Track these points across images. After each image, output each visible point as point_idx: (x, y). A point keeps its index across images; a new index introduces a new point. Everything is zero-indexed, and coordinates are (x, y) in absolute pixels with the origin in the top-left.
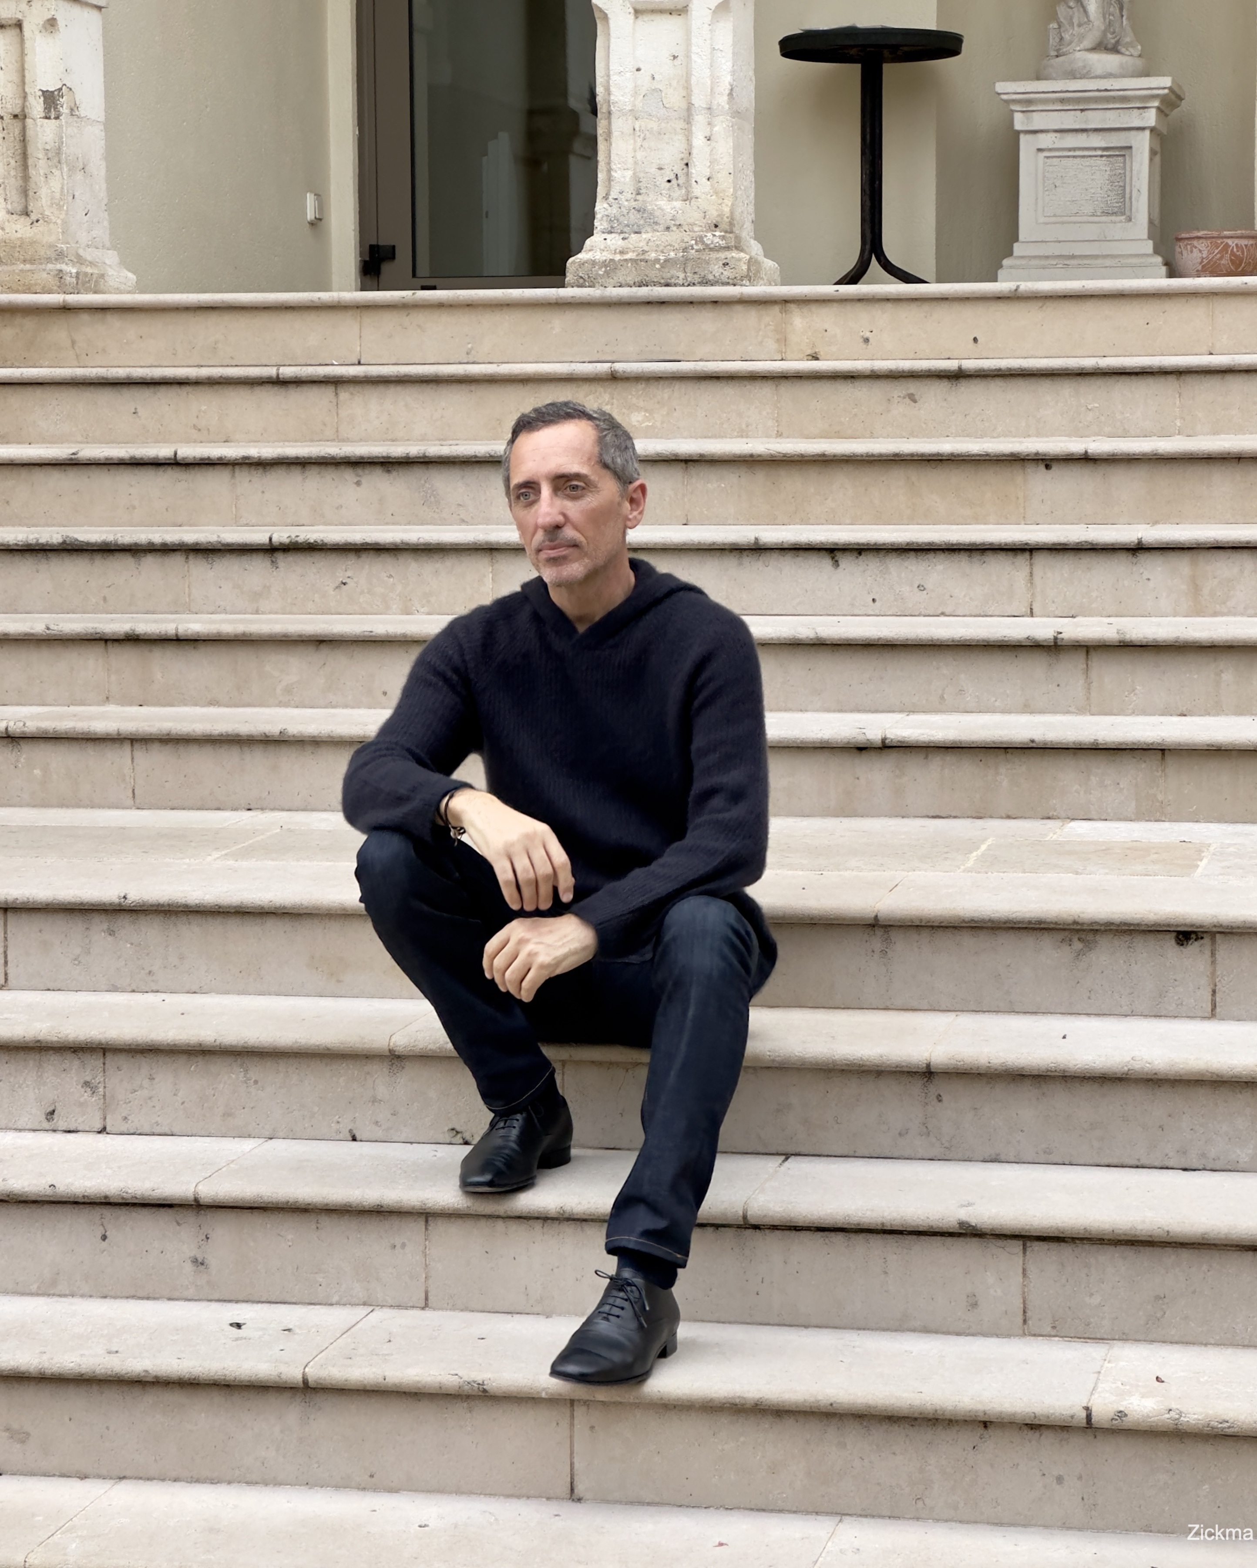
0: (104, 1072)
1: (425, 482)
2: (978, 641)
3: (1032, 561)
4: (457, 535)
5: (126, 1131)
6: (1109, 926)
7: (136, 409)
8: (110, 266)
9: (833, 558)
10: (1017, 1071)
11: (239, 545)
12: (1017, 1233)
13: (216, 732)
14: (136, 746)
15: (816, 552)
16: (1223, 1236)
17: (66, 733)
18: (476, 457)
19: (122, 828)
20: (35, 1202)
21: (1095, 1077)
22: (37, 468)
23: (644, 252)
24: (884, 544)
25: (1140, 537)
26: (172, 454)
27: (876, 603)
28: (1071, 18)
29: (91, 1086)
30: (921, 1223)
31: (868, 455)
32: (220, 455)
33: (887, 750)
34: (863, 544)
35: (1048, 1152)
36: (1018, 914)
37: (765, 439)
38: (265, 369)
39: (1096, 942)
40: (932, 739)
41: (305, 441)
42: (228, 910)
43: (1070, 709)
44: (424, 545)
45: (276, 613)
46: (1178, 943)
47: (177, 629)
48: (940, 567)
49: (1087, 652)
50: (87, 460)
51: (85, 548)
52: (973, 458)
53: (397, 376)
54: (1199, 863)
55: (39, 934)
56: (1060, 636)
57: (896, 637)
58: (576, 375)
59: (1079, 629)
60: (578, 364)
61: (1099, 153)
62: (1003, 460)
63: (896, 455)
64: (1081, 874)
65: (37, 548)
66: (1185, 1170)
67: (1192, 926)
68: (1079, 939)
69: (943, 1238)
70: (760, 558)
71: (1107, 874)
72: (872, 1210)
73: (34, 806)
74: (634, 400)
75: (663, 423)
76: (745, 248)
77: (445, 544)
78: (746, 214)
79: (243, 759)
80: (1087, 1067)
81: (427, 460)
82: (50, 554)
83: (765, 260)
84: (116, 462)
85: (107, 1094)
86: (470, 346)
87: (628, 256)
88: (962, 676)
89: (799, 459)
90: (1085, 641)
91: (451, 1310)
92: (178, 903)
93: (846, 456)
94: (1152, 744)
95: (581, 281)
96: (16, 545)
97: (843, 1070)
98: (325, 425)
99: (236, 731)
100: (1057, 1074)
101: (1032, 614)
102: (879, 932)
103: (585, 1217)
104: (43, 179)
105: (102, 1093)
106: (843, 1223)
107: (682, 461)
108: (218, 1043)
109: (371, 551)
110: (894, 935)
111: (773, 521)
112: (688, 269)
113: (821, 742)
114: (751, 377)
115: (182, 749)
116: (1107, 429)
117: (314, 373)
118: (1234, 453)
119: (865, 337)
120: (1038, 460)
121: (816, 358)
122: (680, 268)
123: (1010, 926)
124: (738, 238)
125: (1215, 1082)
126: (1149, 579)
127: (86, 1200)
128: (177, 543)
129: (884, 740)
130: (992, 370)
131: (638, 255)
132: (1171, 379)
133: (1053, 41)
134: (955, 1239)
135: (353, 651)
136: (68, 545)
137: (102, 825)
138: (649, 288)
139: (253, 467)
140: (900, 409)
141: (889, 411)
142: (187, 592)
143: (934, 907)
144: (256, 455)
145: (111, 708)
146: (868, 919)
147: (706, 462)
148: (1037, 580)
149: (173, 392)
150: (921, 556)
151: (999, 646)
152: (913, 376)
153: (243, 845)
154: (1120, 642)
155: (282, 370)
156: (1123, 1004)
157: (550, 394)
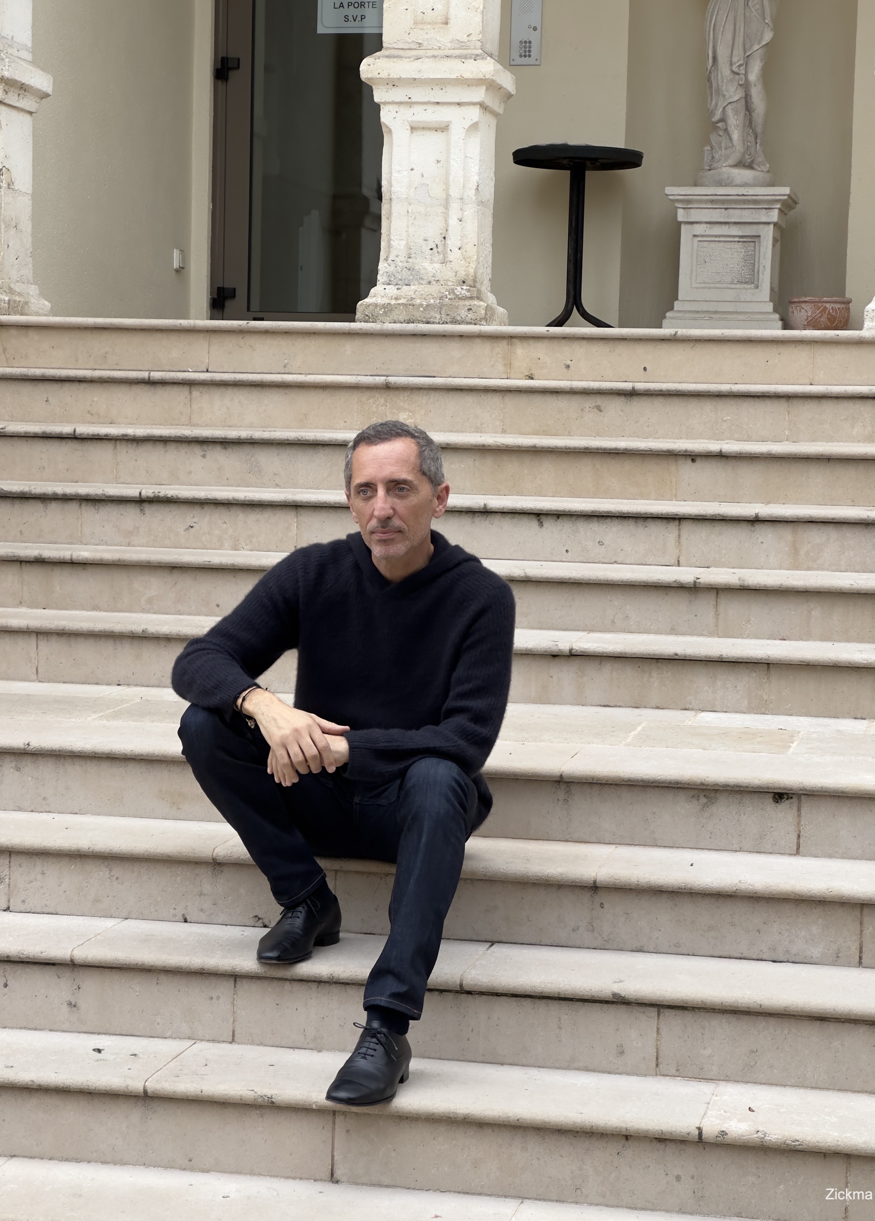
0: (10, 868)
1: (252, 457)
2: (640, 582)
3: (680, 527)
4: (273, 495)
5: (24, 910)
6: (726, 787)
7: (47, 398)
8: (32, 296)
9: (539, 520)
10: (658, 888)
11: (118, 497)
12: (653, 1003)
13: (97, 629)
14: (40, 637)
15: (527, 515)
16: (800, 1010)
18: (288, 440)
19: (27, 695)
21: (712, 894)
23: (412, 299)
24: (576, 511)
25: (757, 512)
26: (73, 431)
27: (568, 553)
28: (721, 143)
30: (586, 993)
31: (566, 448)
32: (106, 433)
33: (573, 658)
34: (561, 511)
35: (677, 945)
36: (662, 777)
37: (494, 435)
38: (140, 373)
39: (717, 799)
40: (605, 650)
41: (167, 425)
42: (101, 756)
43: (704, 633)
44: (249, 501)
45: (143, 546)
46: (775, 801)
47: (72, 555)
48: (615, 529)
49: (718, 593)
50: (12, 433)
51: (8, 495)
52: (641, 452)
53: (234, 381)
54: (791, 745)
56: (698, 581)
57: (582, 577)
58: (361, 384)
59: (712, 576)
60: (363, 377)
61: (737, 239)
62: (662, 455)
63: (586, 448)
64: (708, 750)
66: (774, 961)
67: (785, 789)
68: (704, 796)
69: (601, 1004)
70: (488, 518)
71: (726, 750)
72: (552, 983)
74: (402, 404)
75: (421, 420)
76: (484, 299)
77: (264, 501)
78: (485, 274)
79: (115, 649)
80: (707, 886)
81: (253, 441)
83: (498, 307)
84: (32, 435)
85: (11, 883)
86: (286, 361)
87: (400, 302)
88: (628, 607)
89: (518, 449)
90: (716, 585)
91: (250, 1044)
92: (66, 749)
93: (551, 448)
94: (761, 659)
95: (367, 318)
97: (534, 883)
98: (181, 414)
99: (112, 629)
100: (686, 891)
101: (679, 565)
102: (563, 787)
103: (347, 981)
105: (7, 884)
106: (531, 992)
108: (91, 850)
109: (211, 505)
110: (573, 788)
111: (497, 493)
112: (443, 312)
113: (527, 650)
114: (486, 390)
115: (72, 640)
116: (736, 435)
117: (175, 377)
118: (825, 455)
119: (567, 364)
120: (687, 455)
121: (531, 378)
122: (437, 311)
123: (656, 785)
124: (479, 291)
125: (797, 900)
126: (762, 543)
128: (74, 494)
129: (571, 650)
130: (656, 391)
131: (407, 301)
132: (783, 401)
133: (707, 158)
134: (609, 1005)
135: (197, 575)
137: (14, 693)
138: (415, 324)
139: (129, 443)
140: (590, 416)
141: (582, 417)
142: (80, 529)
143: (603, 770)
144: (132, 434)
145: (23, 610)
146: (556, 777)
147: (451, 449)
148: (683, 539)
149: (75, 387)
150: (601, 520)
151: (655, 586)
152: (600, 393)
153: (114, 710)
154: (741, 586)
155: (152, 374)
156: (734, 842)
157: (342, 397)
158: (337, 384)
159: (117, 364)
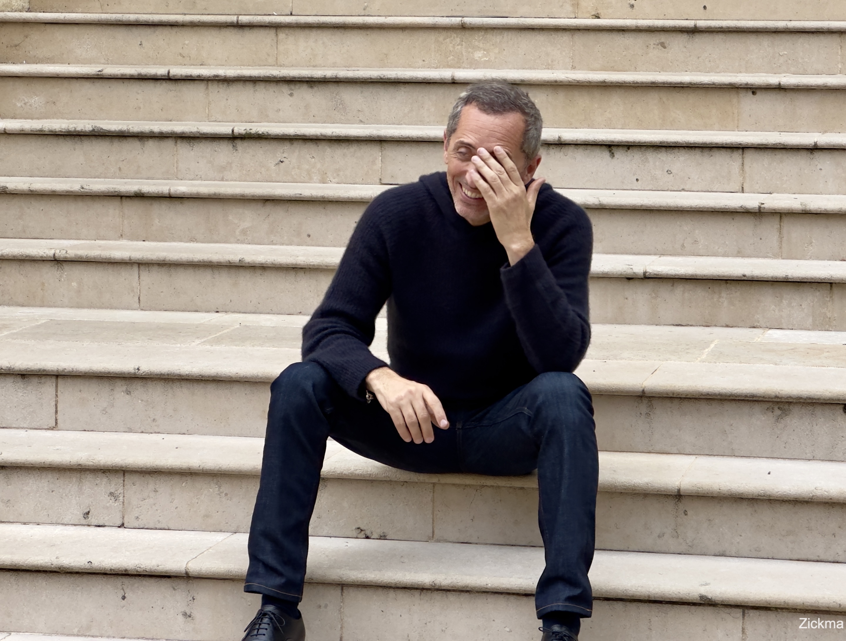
0: (124, 486)
1: (337, 95)
2: (708, 208)
3: (744, 155)
4: (359, 130)
5: (137, 527)
6: (798, 400)
7: (142, 43)
9: (610, 151)
10: (739, 495)
11: (211, 134)
12: (739, 604)
13: (196, 260)
14: (142, 268)
15: (599, 147)
17: (95, 258)
18: (371, 78)
19: (132, 323)
20: (77, 573)
21: (790, 501)
22: (75, 80)
24: (645, 142)
25: (816, 141)
26: (167, 72)
27: (639, 182)
29: (115, 495)
30: (675, 596)
31: (634, 83)
32: (198, 74)
33: (647, 280)
34: (631, 142)
35: (758, 549)
36: (738, 390)
37: (564, 71)
38: (229, 16)
39: (790, 410)
40: (677, 273)
41: (256, 66)
42: (208, 379)
43: (768, 255)
44: (336, 137)
45: (235, 181)
46: (845, 412)
47: (169, 190)
48: (682, 159)
49: (781, 217)
50: (109, 75)
51: (107, 134)
52: (704, 86)
53: (318, 24)
55: (80, 393)
56: (762, 206)
57: (653, 205)
58: (438, 25)
59: (775, 202)
60: (439, 18)
62: (724, 88)
63: (653, 83)
64: (779, 365)
65: (75, 134)
68: (779, 408)
69: (689, 606)
70: (562, 150)
71: (796, 365)
72: (642, 587)
73: (71, 307)
74: (477, 43)
75: (496, 58)
77: (350, 137)
79: (214, 278)
80: (785, 493)
81: (338, 80)
82: (83, 138)
84: (128, 77)
85: (125, 501)
86: (366, 4)
88: (697, 231)
89: (588, 84)
90: (779, 210)
92: (174, 373)
93: (619, 83)
94: (824, 279)
96: (61, 131)
97: (621, 493)
98: (268, 55)
99: (210, 259)
100: (765, 498)
101: (743, 192)
102: (645, 401)
103: (448, 588)
105: (122, 500)
106: (622, 595)
108: (201, 468)
109: (300, 140)
110: (654, 402)
111: (570, 126)
113: (603, 274)
114: (555, 29)
115: (172, 270)
116: (792, 69)
117: (261, 20)
119: (631, 4)
120: (747, 88)
121: (598, 17)
123: (733, 398)
126: (821, 169)
127: (113, 572)
128: (170, 132)
129: (645, 273)
130: (716, 28)
132: (836, 36)
134: (697, 607)
135: (288, 207)
136: (96, 132)
137: (118, 321)
139: (220, 81)
140: (655, 53)
141: (647, 54)
142: (175, 165)
143: (682, 385)
144: (223, 74)
145: (124, 242)
146: (638, 392)
148: (746, 168)
149: (166, 31)
150: (670, 151)
151: (722, 212)
152: (664, 31)
153: (216, 335)
154: (803, 211)
155: (241, 18)
156: (807, 452)
157: (420, 38)
158: (415, 25)
159: (205, 9)
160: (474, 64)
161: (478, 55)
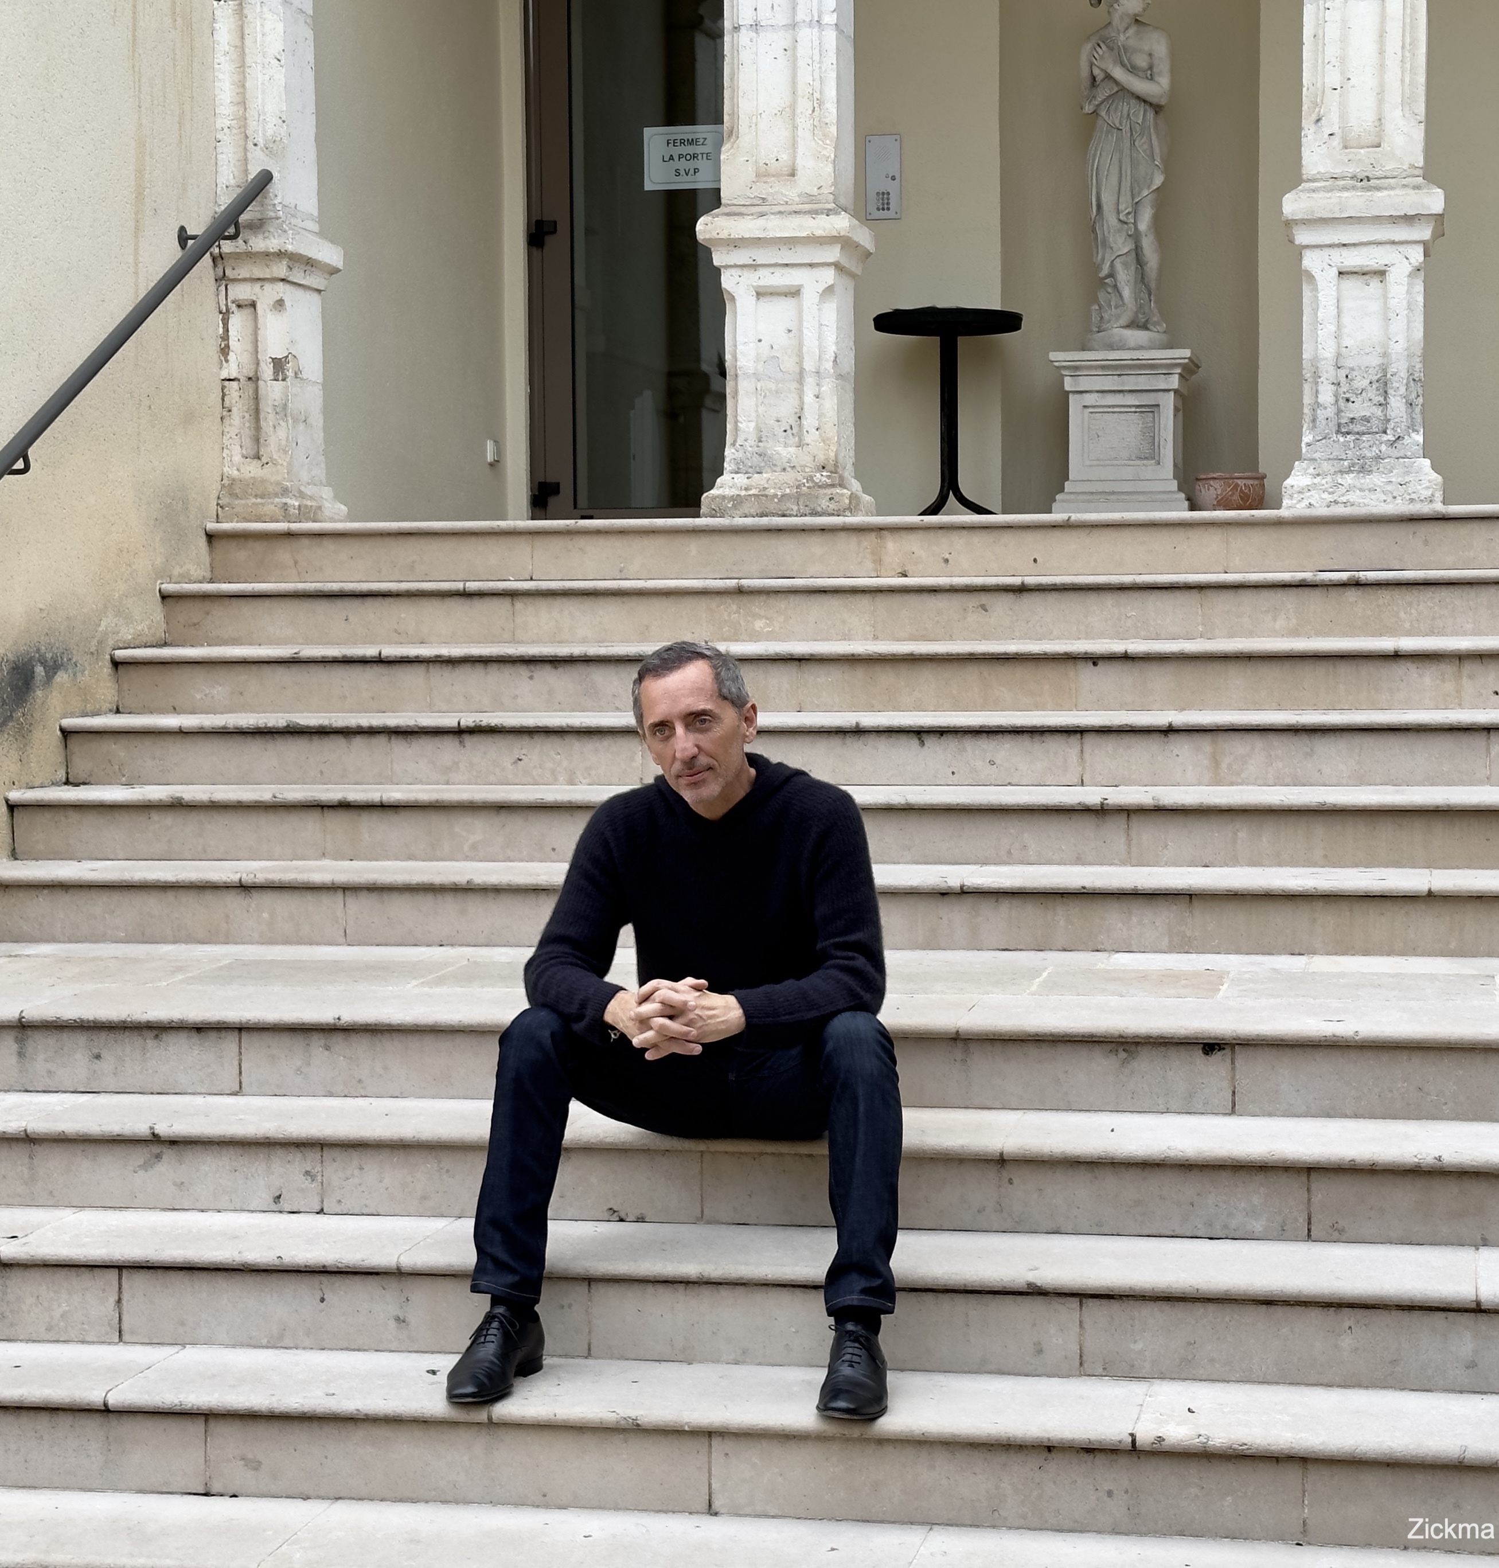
0: (322, 1163)
1: (586, 676)
2: (1039, 806)
3: (1082, 741)
4: (613, 720)
5: (340, 1212)
6: (1148, 1039)
7: (347, 616)
8: (326, 499)
9: (920, 739)
10: (1074, 1158)
11: (433, 728)
12: (1075, 1292)
14: (348, 893)
15: (905, 733)
17: (290, 883)
18: (628, 656)
19: (335, 961)
20: (264, 1271)
21: (1137, 1163)
22: (265, 665)
23: (765, 489)
24: (961, 727)
25: (1170, 721)
26: (378, 653)
27: (955, 775)
28: (1109, 302)
30: (996, 1284)
31: (948, 655)
32: (416, 654)
33: (968, 895)
34: (945, 727)
35: (1099, 1225)
36: (1074, 1030)
37: (864, 642)
38: (454, 583)
39: (1138, 1052)
40: (1001, 886)
41: (486, 643)
42: (425, 1029)
43: (1114, 861)
44: (585, 728)
45: (464, 784)
46: (1205, 1053)
47: (381, 797)
48: (1007, 746)
49: (1128, 815)
50: (307, 658)
51: (305, 731)
52: (1034, 657)
53: (562, 590)
54: (1220, 987)
55: (266, 1049)
56: (1106, 802)
57: (971, 803)
58: (709, 590)
59: (1122, 796)
60: (711, 580)
61: (1133, 410)
62: (1058, 659)
63: (971, 654)
64: (1125, 996)
65: (265, 731)
66: (1211, 1238)
67: (1218, 1036)
68: (1124, 1050)
69: (1015, 1296)
70: (860, 738)
71: (1146, 996)
73: (263, 944)
74: (757, 610)
75: (780, 628)
76: (847, 485)
77: (603, 728)
78: (848, 457)
79: (437, 904)
80: (1131, 1155)
81: (588, 658)
82: (276, 736)
83: (863, 495)
84: (331, 660)
85: (324, 1181)
86: (622, 565)
87: (751, 492)
88: (1026, 835)
89: (892, 658)
90: (1126, 806)
91: (611, 1359)
92: (383, 1023)
93: (930, 655)
94: (1182, 890)
95: (713, 512)
96: (248, 728)
97: (932, 1158)
98: (503, 629)
99: (431, 881)
100: (1107, 1161)
101: (1082, 785)
102: (960, 1044)
104: (272, 429)
106: (933, 1285)
107: (796, 659)
108: (414, 1139)
109: (541, 733)
110: (973, 1046)
111: (872, 709)
112: (801, 503)
113: (912, 888)
114: (852, 591)
115: (385, 895)
116: (1143, 633)
117: (494, 587)
118: (1246, 653)
119: (945, 558)
120: (1086, 658)
121: (905, 575)
122: (794, 502)
124: (841, 478)
125: (1235, 1166)
126: (1178, 755)
128: (382, 726)
129: (962, 887)
130: (1048, 586)
131: (759, 491)
132: (1194, 592)
133: (1094, 319)
134: (1024, 1296)
135: (527, 815)
136: (291, 728)
137: (319, 959)
138: (769, 518)
139: (444, 664)
140: (974, 618)
141: (965, 618)
142: (390, 767)
143: (1005, 1024)
144: (447, 654)
145: (327, 863)
146: (951, 1033)
147: (816, 660)
148: (1087, 756)
149: (378, 602)
150: (992, 736)
151: (1056, 810)
152: (984, 590)
153: (437, 974)
154: (1155, 807)
155: (468, 584)
156: (1160, 1103)
157: (687, 605)
160: (755, 636)
161: (759, 624)
